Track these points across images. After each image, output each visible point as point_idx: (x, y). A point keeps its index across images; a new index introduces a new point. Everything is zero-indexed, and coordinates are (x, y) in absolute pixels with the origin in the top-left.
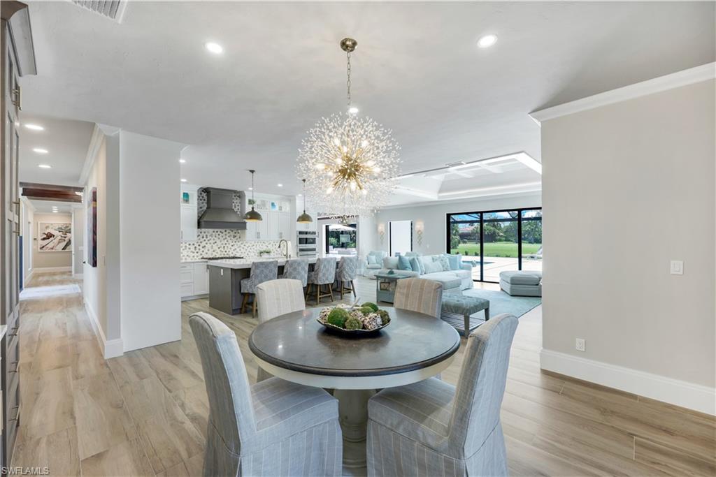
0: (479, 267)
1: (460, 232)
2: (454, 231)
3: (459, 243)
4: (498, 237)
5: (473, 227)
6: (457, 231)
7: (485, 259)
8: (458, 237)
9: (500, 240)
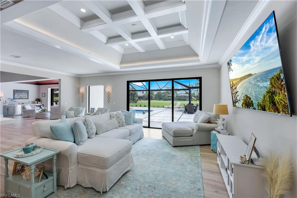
0: (147, 114)
1: (138, 96)
2: (136, 95)
3: (138, 100)
4: (153, 98)
5: (144, 94)
6: (137, 95)
7: (151, 109)
8: (137, 98)
9: (153, 99)
